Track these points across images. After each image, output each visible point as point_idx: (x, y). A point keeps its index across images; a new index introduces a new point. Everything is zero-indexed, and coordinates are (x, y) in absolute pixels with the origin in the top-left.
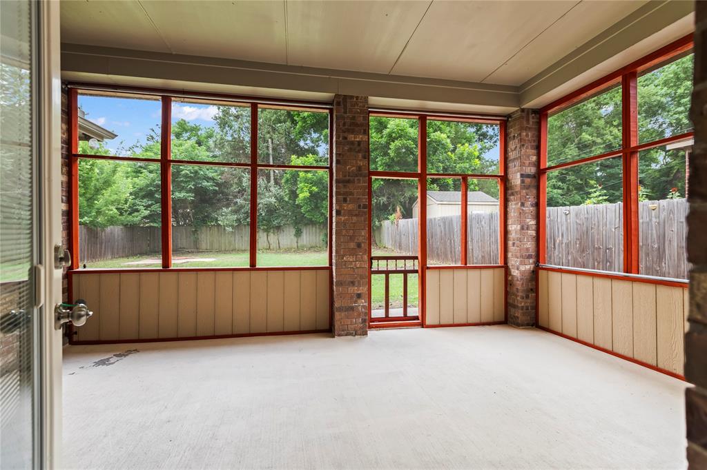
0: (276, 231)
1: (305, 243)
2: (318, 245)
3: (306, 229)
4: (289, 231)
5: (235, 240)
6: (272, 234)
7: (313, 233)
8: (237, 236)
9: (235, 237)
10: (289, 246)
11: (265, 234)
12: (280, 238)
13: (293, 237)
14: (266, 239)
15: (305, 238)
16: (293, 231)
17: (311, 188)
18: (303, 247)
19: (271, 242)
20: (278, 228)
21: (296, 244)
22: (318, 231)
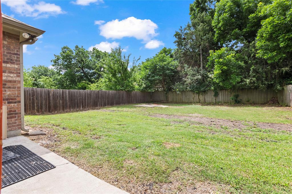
0: (203, 93)
1: (220, 100)
2: (229, 102)
3: (221, 92)
4: (211, 93)
5: (183, 97)
6: (201, 95)
7: (226, 95)
8: (184, 96)
9: (183, 96)
10: (210, 102)
11: (198, 95)
12: (206, 97)
13: (213, 97)
14: (198, 97)
15: (220, 98)
16: (213, 94)
17: (222, 67)
18: (219, 102)
19: (201, 99)
20: (205, 92)
21: (215, 101)
22: (229, 93)
